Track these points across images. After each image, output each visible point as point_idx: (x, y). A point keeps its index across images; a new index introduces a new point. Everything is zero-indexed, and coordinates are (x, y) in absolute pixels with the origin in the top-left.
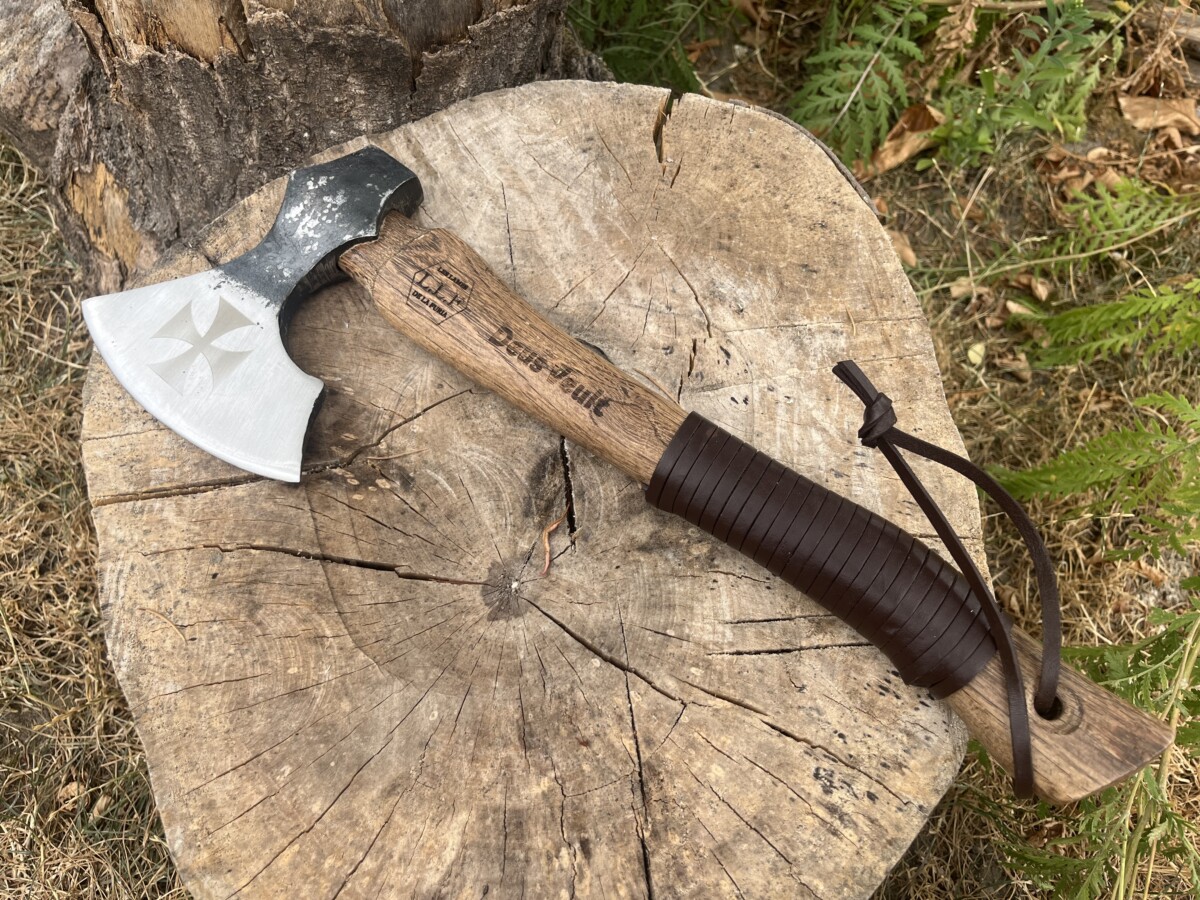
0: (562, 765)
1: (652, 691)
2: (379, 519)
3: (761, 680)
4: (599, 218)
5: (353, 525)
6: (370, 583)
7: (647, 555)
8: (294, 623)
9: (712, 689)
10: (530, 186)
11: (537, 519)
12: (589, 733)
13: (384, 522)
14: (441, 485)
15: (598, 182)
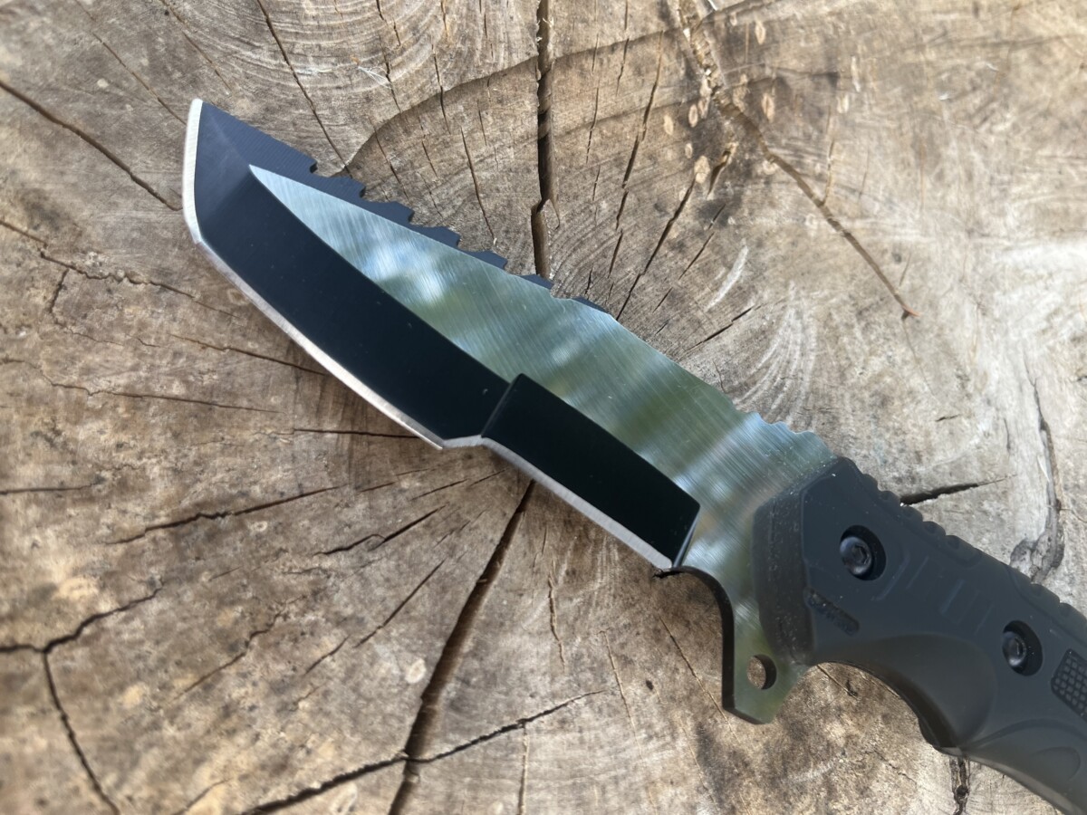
2: (637, 165)
5: (616, 117)
6: (511, 152)
7: (693, 753)
13: (633, 175)
14: (725, 276)
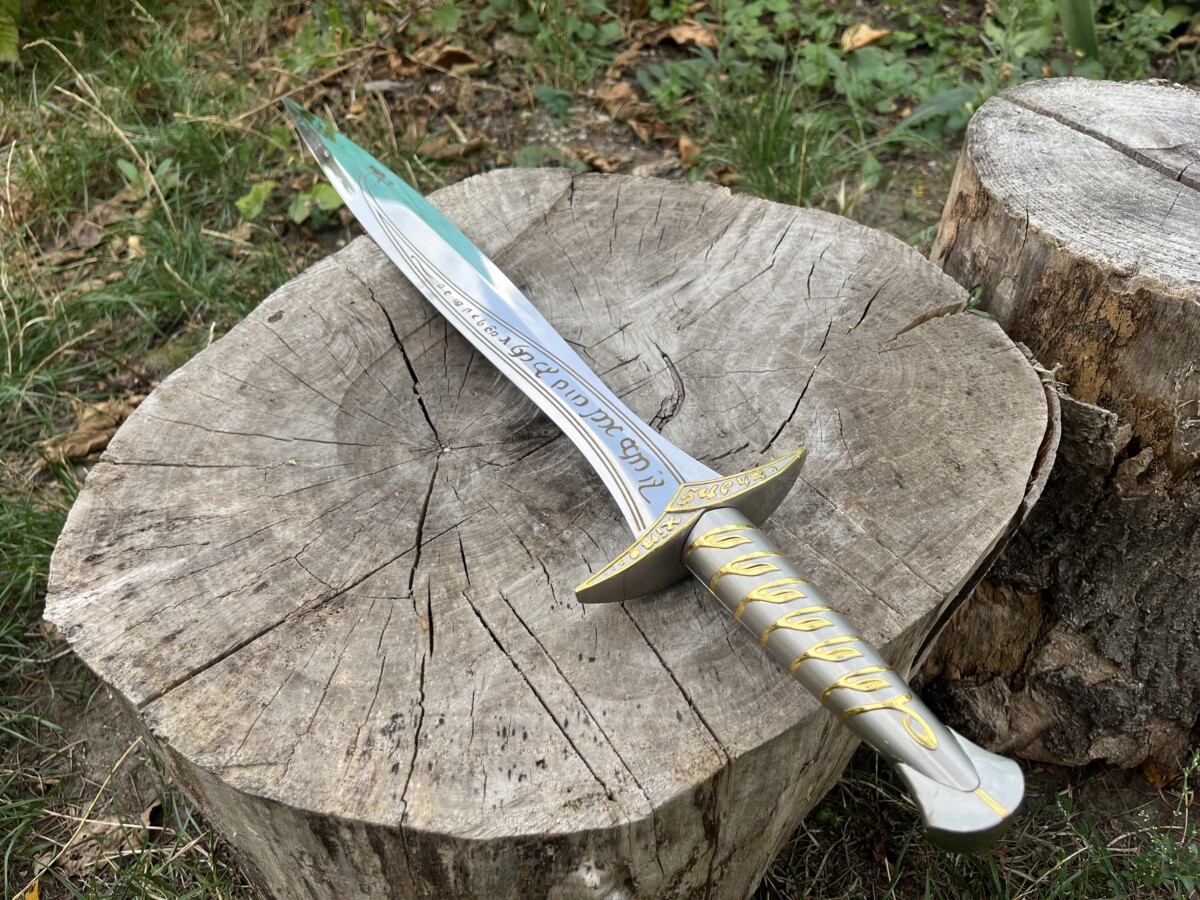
0: (319, 543)
1: (409, 570)
3: (461, 639)
4: (800, 329)
6: (398, 375)
8: (344, 354)
9: (433, 609)
10: (787, 280)
11: (510, 435)
12: (354, 547)
15: (833, 310)
